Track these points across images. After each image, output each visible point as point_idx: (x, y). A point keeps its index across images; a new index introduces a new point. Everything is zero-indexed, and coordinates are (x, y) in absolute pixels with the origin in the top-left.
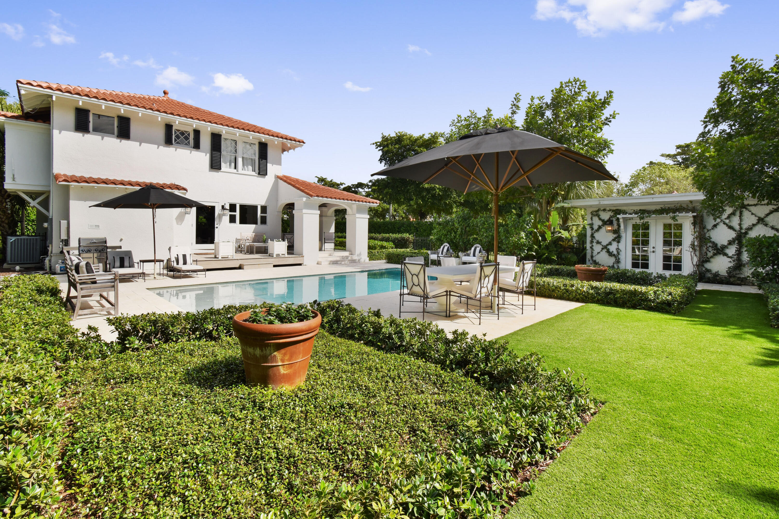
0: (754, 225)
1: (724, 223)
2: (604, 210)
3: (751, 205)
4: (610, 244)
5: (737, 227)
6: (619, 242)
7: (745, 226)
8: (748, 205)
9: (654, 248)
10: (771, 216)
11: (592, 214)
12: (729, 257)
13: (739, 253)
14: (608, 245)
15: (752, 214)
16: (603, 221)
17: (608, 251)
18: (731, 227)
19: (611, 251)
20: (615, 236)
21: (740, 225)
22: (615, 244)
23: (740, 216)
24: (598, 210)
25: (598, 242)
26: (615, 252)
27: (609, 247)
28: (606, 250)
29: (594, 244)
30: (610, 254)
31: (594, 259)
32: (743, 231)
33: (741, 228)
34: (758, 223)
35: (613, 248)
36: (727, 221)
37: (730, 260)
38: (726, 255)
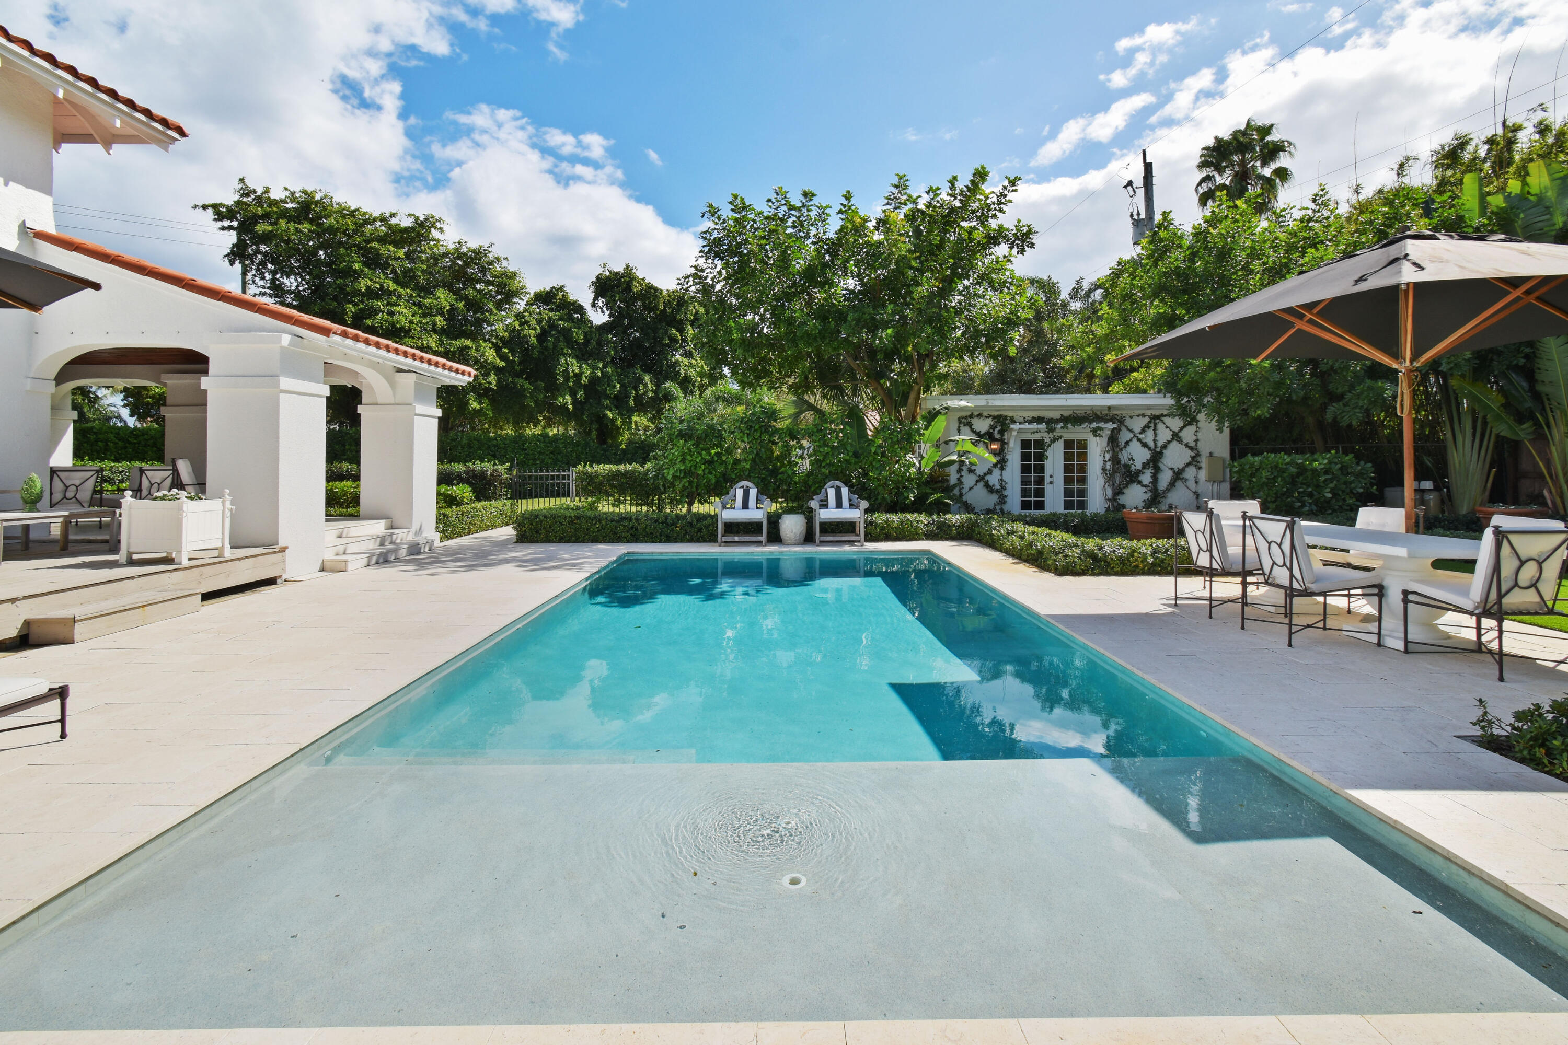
0: (1169, 442)
1: (1139, 440)
2: (980, 416)
3: (1165, 416)
4: (990, 472)
5: (1152, 445)
6: (1002, 469)
7: (1160, 443)
8: (1162, 415)
9: (1051, 476)
10: (1185, 429)
11: (960, 422)
12: (1143, 486)
13: (1155, 479)
14: (985, 474)
15: (1167, 427)
16: (978, 434)
17: (987, 485)
18: (1145, 445)
19: (991, 483)
20: (998, 458)
21: (1155, 441)
22: (997, 472)
23: (1155, 430)
24: (971, 416)
25: (971, 471)
26: (997, 487)
27: (987, 478)
28: (981, 484)
29: (964, 473)
30: (989, 488)
31: (964, 498)
32: (1158, 450)
33: (1156, 446)
34: (1173, 439)
35: (993, 479)
36: (1141, 436)
37: (1144, 489)
38: (1140, 483)
